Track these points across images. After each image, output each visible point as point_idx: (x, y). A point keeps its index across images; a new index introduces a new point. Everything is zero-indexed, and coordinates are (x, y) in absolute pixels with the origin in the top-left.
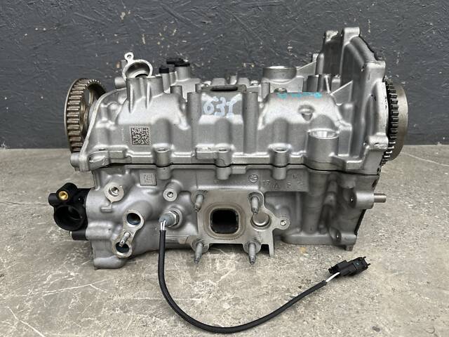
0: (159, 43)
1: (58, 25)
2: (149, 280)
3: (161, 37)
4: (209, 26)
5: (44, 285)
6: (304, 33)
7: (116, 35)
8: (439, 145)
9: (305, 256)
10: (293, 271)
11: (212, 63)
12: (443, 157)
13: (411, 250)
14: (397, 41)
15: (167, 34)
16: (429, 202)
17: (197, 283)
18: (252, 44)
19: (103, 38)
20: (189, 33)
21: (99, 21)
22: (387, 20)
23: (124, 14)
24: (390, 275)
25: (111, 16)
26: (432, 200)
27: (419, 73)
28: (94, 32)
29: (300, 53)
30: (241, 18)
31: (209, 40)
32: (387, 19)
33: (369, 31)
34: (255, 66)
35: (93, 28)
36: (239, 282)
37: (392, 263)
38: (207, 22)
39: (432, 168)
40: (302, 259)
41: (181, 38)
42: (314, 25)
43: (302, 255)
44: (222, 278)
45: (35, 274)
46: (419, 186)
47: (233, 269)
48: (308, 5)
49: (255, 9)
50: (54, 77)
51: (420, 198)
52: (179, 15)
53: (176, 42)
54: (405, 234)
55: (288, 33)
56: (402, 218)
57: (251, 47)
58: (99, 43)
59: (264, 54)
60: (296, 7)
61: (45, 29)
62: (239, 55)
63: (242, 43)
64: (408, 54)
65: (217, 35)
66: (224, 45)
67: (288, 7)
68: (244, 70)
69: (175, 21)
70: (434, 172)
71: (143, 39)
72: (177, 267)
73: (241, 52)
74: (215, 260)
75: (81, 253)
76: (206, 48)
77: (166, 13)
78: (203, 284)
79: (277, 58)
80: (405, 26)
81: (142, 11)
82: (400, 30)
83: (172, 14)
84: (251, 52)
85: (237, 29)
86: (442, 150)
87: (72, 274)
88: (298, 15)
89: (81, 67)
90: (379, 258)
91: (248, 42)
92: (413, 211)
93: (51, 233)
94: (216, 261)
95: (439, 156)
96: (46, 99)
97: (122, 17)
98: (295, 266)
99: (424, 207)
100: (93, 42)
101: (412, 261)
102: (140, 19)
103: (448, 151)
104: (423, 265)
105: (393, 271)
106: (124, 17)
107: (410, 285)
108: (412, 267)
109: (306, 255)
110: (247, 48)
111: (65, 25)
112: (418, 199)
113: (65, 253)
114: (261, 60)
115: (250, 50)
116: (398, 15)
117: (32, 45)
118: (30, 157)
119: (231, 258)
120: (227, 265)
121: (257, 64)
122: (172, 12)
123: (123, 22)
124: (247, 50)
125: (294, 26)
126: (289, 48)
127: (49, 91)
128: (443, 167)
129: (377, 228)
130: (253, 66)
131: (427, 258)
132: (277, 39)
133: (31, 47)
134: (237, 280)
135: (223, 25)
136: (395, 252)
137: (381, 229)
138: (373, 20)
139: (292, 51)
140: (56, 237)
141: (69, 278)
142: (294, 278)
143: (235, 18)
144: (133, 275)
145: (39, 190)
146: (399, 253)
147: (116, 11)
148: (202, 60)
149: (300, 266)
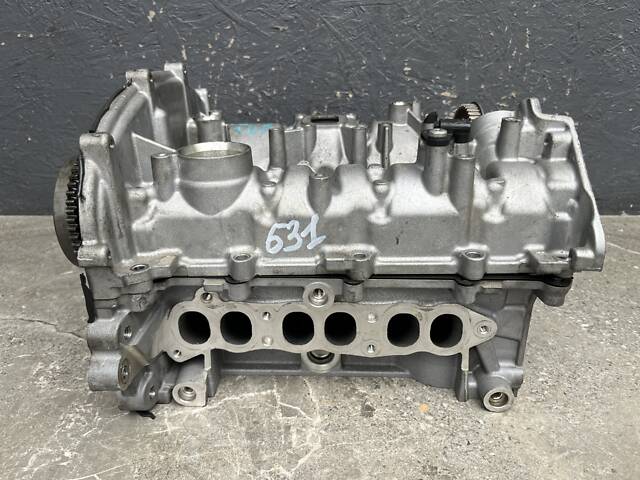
0: (207, 59)
1: (52, 30)
2: (186, 467)
3: (211, 50)
4: (284, 34)
5: (24, 474)
6: (428, 47)
7: (141, 46)
8: (624, 216)
9: (427, 422)
10: (411, 450)
11: (289, 90)
12: (630, 237)
13: (587, 410)
14: (569, 62)
15: (220, 45)
16: (611, 319)
17: (262, 471)
18: (349, 62)
19: (122, 50)
20: (254, 44)
21: (115, 24)
22: (555, 30)
23: (152, 14)
24: (557, 457)
25: (133, 16)
26: (616, 316)
27: (600, 110)
28: (108, 41)
29: (421, 77)
30: (332, 23)
31: (284, 56)
32: (555, 27)
33: (527, 46)
34: (355, 96)
35: (106, 35)
36: (327, 470)
37: (559, 434)
38: (281, 28)
39: (614, 257)
40: (423, 426)
41: (242, 52)
42: (445, 36)
43: (422, 419)
44: (301, 462)
45: (11, 452)
46: (596, 290)
47: (317, 446)
48: (436, 5)
49: (356, 9)
50: (47, 108)
51: (599, 312)
52: (239, 17)
53: (233, 58)
54: (579, 379)
55: (404, 47)
56: (573, 348)
57: (349, 67)
58: (115, 58)
59: (367, 78)
60: (418, 7)
61: (31, 36)
62: (330, 78)
63: (335, 60)
64: (583, 81)
65: (297, 47)
66: (307, 63)
67: (406, 8)
68: (337, 101)
69: (232, 25)
70: (617, 263)
71: (184, 52)
72: (232, 442)
73: (333, 75)
74: (289, 427)
75: (82, 414)
76: (281, 68)
77: (219, 13)
78: (271, 473)
79: (388, 84)
80: (581, 39)
81: (180, 9)
82: (574, 45)
83: (228, 15)
84: (348, 74)
85: (327, 40)
86: (629, 224)
87: (68, 454)
88: (420, 19)
89: (89, 94)
90: (541, 424)
91: (344, 59)
92: (589, 336)
93: (37, 375)
94: (293, 430)
95: (624, 236)
96: (36, 141)
97: (150, 18)
98: (412, 440)
99: (605, 328)
100: (105, 55)
101: (589, 430)
102: (177, 21)
103: (638, 227)
104: (605, 438)
105: (561, 450)
106: (154, 19)
107: (587, 474)
108: (589, 442)
109: (430, 418)
110: (342, 68)
111: (62, 30)
112: (596, 313)
113: (57, 413)
114: (364, 87)
115: (346, 71)
116: (570, 22)
117: (12, 60)
118: (12, 231)
119: (314, 424)
120: (308, 437)
121: (357, 93)
122: (227, 11)
123: (151, 25)
124: (342, 72)
125: (414, 35)
126: (406, 69)
127: (40, 130)
128: (631, 255)
129: (536, 368)
130: (351, 96)
131: (611, 424)
132: (387, 56)
133: (12, 64)
134: (323, 468)
135: (306, 34)
136: (563, 413)
137: (542, 370)
138: (533, 30)
139: (411, 74)
140: (45, 382)
141: (62, 461)
142: (410, 464)
143: (324, 22)
144: (162, 457)
145: (24, 293)
146: (569, 415)
147: (141, 9)
148: (273, 86)
149: (421, 439)
